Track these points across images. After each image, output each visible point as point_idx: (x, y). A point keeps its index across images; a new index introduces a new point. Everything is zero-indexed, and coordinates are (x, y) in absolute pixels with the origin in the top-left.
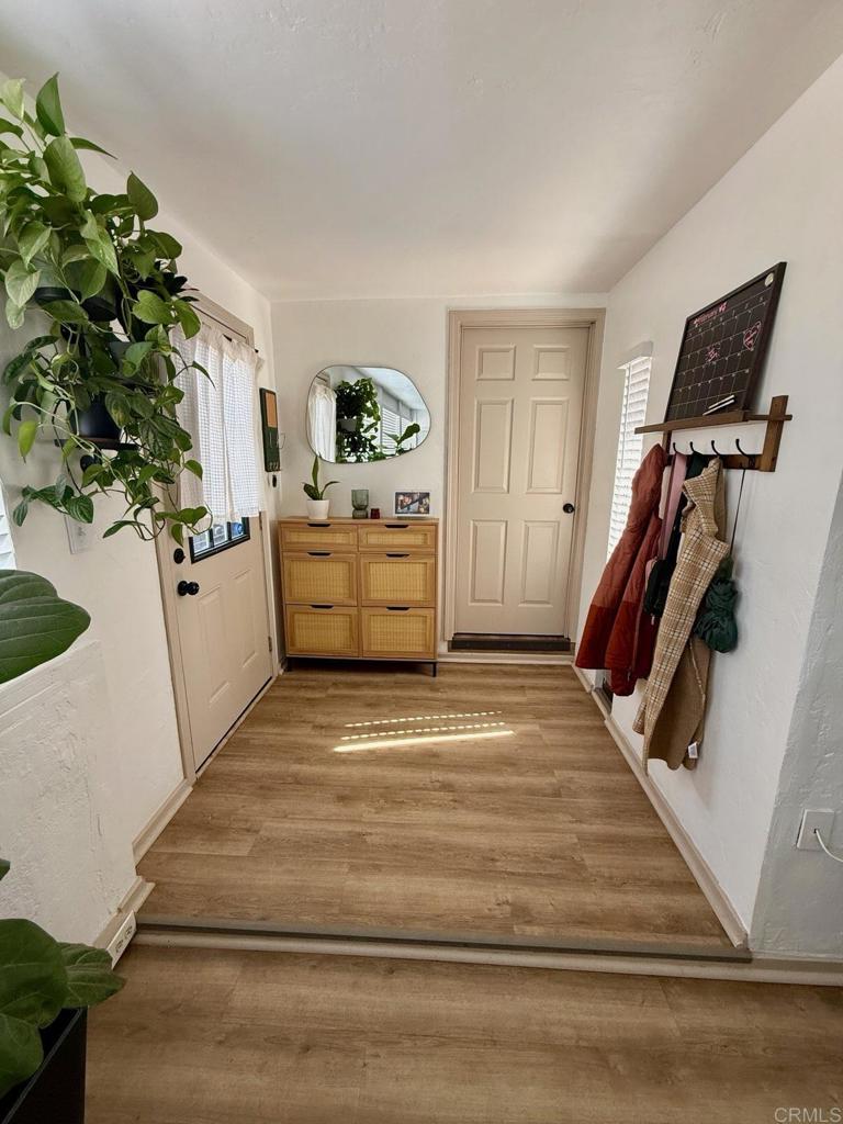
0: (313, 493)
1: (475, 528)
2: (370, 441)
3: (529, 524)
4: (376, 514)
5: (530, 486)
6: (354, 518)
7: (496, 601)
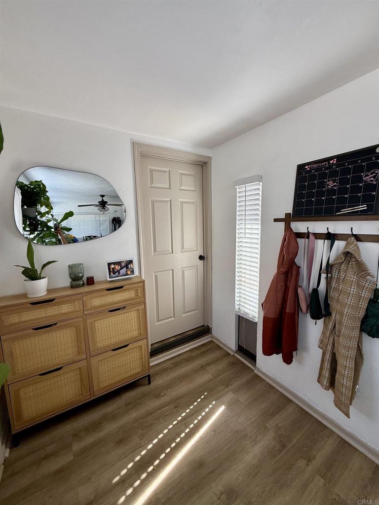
0: (31, 274)
1: (156, 277)
2: (47, 223)
3: (184, 269)
4: (91, 281)
5: (183, 248)
6: (72, 287)
7: (171, 317)
